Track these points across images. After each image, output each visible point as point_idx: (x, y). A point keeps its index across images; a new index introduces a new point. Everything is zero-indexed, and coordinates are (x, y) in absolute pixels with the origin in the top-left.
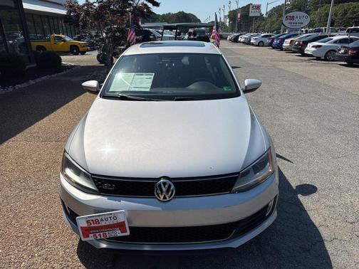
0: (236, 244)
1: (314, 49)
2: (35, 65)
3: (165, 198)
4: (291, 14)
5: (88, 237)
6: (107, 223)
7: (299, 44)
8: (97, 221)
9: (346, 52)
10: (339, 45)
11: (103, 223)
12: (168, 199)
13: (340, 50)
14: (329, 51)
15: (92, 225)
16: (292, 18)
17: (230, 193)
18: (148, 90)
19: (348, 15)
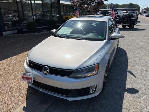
3: (45, 73)
6: (28, 77)
15: (25, 76)
17: (69, 77)
18: (68, 34)
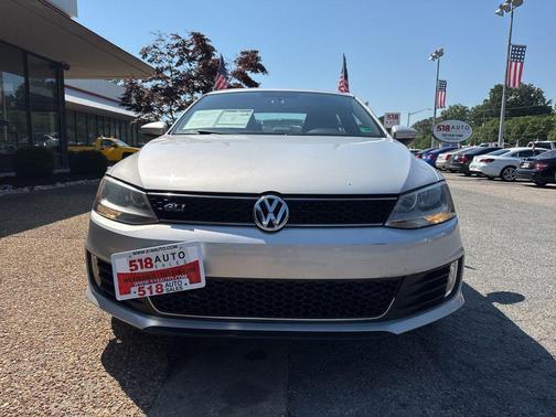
0: (400, 327)
1: (483, 164)
2: (68, 170)
3: (271, 224)
4: (446, 123)
5: (129, 293)
6: (167, 266)
7: (460, 159)
8: (148, 262)
9: (532, 167)
10: (520, 160)
11: (159, 266)
12: (276, 228)
13: (522, 164)
14: (506, 167)
15: (139, 270)
16: (447, 128)
17: (383, 226)
18: (244, 127)
19: (527, 133)
